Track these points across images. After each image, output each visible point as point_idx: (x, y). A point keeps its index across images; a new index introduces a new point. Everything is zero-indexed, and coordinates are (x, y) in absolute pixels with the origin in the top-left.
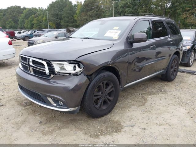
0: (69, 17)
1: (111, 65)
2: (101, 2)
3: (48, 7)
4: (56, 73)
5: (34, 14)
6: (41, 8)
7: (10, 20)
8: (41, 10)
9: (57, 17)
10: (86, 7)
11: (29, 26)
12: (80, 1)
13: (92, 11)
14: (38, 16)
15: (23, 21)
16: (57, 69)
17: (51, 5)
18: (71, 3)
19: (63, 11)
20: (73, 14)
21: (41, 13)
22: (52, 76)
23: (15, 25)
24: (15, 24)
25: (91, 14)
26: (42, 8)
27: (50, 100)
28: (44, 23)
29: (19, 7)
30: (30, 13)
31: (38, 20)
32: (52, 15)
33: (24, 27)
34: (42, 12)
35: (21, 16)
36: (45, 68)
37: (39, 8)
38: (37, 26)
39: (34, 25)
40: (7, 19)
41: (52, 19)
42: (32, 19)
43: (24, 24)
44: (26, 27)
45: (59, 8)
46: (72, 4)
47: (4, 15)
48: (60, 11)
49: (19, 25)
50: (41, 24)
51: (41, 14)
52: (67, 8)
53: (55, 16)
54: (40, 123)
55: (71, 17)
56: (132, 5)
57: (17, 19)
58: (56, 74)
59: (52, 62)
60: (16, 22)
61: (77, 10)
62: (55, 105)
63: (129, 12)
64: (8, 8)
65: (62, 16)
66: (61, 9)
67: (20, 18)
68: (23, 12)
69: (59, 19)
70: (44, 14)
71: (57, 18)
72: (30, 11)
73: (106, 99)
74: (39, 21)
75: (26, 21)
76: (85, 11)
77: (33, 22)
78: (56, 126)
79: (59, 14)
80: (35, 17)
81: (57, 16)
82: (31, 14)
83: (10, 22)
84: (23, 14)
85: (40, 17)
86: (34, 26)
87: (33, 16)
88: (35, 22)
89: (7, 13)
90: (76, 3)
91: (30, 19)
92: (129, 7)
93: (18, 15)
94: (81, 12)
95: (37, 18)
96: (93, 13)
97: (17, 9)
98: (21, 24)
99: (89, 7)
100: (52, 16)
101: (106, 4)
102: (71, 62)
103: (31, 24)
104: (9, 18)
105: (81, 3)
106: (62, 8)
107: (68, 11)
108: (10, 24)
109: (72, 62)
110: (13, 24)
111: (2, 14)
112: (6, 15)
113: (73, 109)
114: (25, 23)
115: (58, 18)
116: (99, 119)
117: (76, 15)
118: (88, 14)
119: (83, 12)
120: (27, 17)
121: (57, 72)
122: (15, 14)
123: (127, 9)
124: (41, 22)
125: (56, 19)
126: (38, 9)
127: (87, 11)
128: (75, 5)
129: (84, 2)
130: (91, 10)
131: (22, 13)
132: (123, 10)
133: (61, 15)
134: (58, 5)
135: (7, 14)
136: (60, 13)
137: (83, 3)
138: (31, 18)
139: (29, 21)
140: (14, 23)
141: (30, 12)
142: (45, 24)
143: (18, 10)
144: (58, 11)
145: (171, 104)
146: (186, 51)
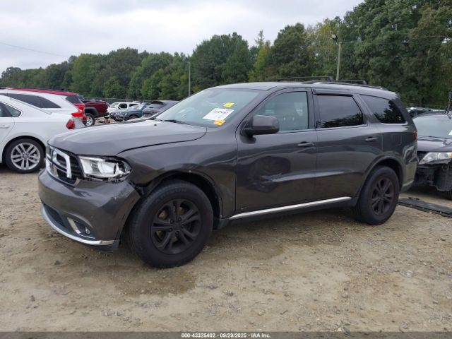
0: (238, 76)
1: (190, 171)
2: (313, 43)
3: (194, 53)
4: (85, 176)
5: (164, 68)
6: (180, 55)
7: (113, 78)
8: (179, 59)
9: (210, 76)
10: (278, 54)
11: (150, 93)
12: (265, 41)
13: (291, 64)
14: (170, 73)
15: (139, 82)
16: (87, 169)
17: (200, 48)
18: (245, 44)
19: (225, 61)
20: (246, 70)
21: (178, 65)
22: (78, 181)
23: (121, 89)
24: (121, 87)
25: (286, 70)
26: (182, 53)
27: (72, 222)
28: (182, 88)
29: (135, 51)
30: (155, 64)
31: (170, 81)
32: (201, 69)
33: (141, 94)
34: (181, 64)
35: (135, 71)
36: (65, 165)
37: (176, 54)
38: (166, 94)
39: (161, 91)
40: (108, 76)
41: (200, 78)
42: (157, 78)
43: (141, 88)
44: (143, 95)
45: (217, 56)
46: (247, 47)
47: (102, 68)
48: (219, 63)
49: (130, 91)
50: (175, 88)
51: (179, 67)
52: (234, 56)
53: (207, 73)
54: (56, 264)
55: (243, 75)
56: (386, 50)
57: (126, 76)
58: (84, 178)
59: (80, 157)
60: (125, 82)
61: (256, 60)
62: (78, 232)
63: (377, 67)
64: (113, 54)
65: (223, 73)
66: (222, 58)
67: (134, 75)
68: (140, 61)
69: (215, 80)
70: (184, 68)
71: (212, 78)
72: (155, 59)
73: (182, 235)
74: (173, 82)
75: (145, 82)
76: (274, 63)
77: (159, 85)
78: (79, 272)
79: (216, 68)
80: (166, 74)
81: (212, 73)
82: (156, 67)
83: (112, 83)
84: (141, 66)
85: (175, 75)
86: (160, 94)
87: (161, 70)
88: (163, 84)
89: (109, 63)
90: (257, 45)
91: (153, 76)
92: (378, 54)
93: (131, 69)
94: (265, 66)
95: (168, 76)
96: (292, 66)
97: (128, 56)
98: (134, 87)
99: (284, 55)
100: (201, 72)
101: (324, 47)
102: (109, 159)
103: (155, 88)
104: (111, 74)
105: (268, 43)
106: (224, 54)
107: (237, 63)
108: (112, 86)
109: (111, 159)
110: (118, 86)
111: (98, 65)
112: (105, 68)
113: (105, 242)
114: (143, 87)
115: (214, 77)
116: (160, 271)
117: (253, 72)
118: (281, 70)
119: (270, 64)
120: (147, 73)
121: (87, 175)
122: (123, 66)
123: (372, 60)
124: (176, 86)
125: (209, 80)
126: (173, 55)
127: (279, 62)
128: (254, 49)
129: (276, 42)
130: (288, 61)
131: (139, 64)
132: (364, 61)
133: (220, 70)
134: (216, 49)
135: (107, 66)
136: (218, 67)
137: (272, 44)
138: (156, 76)
139: (152, 83)
140: (121, 84)
141: (155, 62)
142: (183, 91)
143: (132, 58)
144: (215, 61)
145: (326, 265)
146: (447, 162)
